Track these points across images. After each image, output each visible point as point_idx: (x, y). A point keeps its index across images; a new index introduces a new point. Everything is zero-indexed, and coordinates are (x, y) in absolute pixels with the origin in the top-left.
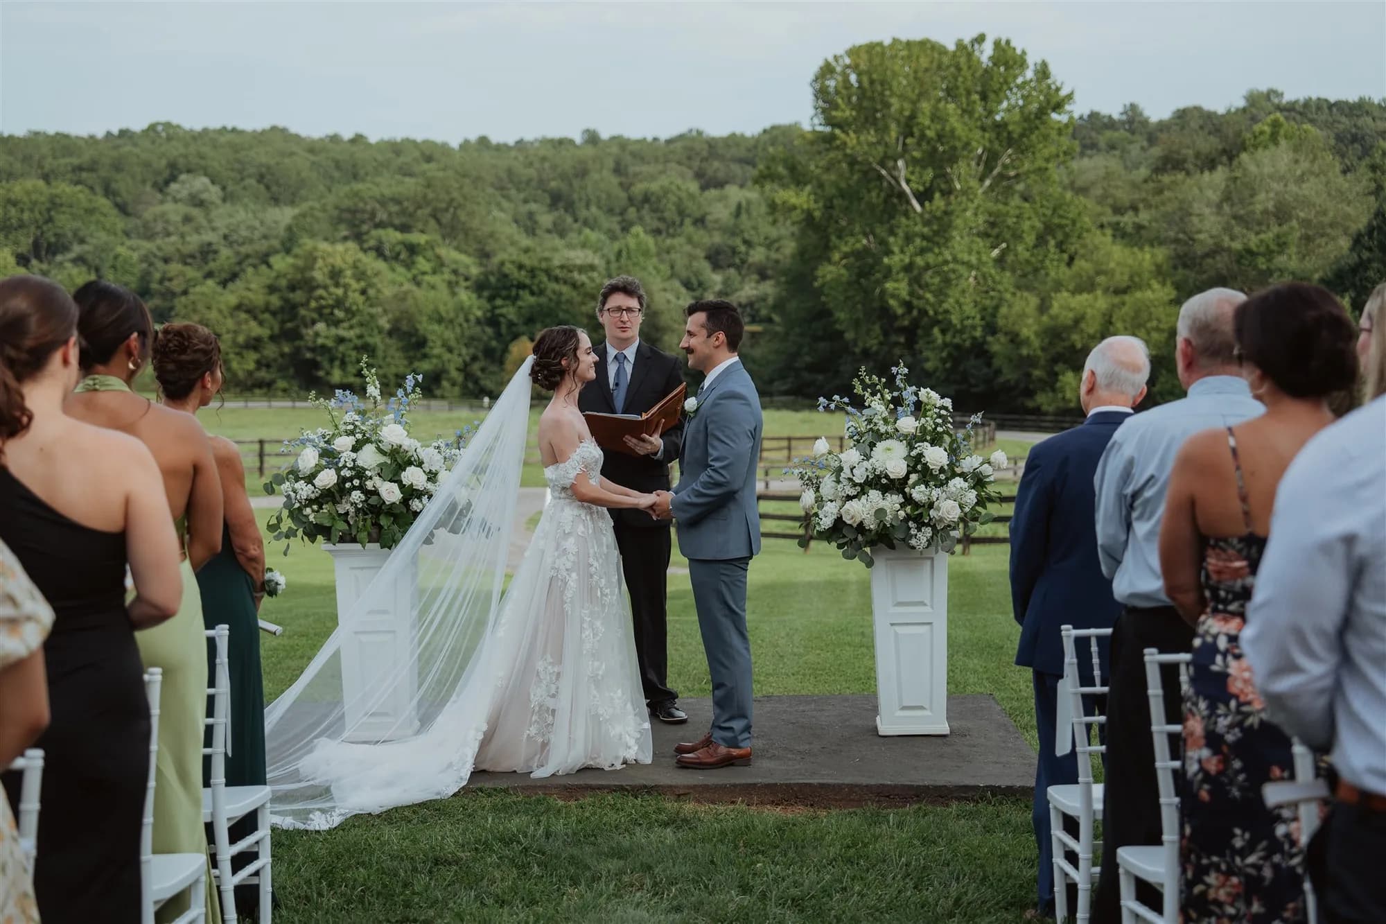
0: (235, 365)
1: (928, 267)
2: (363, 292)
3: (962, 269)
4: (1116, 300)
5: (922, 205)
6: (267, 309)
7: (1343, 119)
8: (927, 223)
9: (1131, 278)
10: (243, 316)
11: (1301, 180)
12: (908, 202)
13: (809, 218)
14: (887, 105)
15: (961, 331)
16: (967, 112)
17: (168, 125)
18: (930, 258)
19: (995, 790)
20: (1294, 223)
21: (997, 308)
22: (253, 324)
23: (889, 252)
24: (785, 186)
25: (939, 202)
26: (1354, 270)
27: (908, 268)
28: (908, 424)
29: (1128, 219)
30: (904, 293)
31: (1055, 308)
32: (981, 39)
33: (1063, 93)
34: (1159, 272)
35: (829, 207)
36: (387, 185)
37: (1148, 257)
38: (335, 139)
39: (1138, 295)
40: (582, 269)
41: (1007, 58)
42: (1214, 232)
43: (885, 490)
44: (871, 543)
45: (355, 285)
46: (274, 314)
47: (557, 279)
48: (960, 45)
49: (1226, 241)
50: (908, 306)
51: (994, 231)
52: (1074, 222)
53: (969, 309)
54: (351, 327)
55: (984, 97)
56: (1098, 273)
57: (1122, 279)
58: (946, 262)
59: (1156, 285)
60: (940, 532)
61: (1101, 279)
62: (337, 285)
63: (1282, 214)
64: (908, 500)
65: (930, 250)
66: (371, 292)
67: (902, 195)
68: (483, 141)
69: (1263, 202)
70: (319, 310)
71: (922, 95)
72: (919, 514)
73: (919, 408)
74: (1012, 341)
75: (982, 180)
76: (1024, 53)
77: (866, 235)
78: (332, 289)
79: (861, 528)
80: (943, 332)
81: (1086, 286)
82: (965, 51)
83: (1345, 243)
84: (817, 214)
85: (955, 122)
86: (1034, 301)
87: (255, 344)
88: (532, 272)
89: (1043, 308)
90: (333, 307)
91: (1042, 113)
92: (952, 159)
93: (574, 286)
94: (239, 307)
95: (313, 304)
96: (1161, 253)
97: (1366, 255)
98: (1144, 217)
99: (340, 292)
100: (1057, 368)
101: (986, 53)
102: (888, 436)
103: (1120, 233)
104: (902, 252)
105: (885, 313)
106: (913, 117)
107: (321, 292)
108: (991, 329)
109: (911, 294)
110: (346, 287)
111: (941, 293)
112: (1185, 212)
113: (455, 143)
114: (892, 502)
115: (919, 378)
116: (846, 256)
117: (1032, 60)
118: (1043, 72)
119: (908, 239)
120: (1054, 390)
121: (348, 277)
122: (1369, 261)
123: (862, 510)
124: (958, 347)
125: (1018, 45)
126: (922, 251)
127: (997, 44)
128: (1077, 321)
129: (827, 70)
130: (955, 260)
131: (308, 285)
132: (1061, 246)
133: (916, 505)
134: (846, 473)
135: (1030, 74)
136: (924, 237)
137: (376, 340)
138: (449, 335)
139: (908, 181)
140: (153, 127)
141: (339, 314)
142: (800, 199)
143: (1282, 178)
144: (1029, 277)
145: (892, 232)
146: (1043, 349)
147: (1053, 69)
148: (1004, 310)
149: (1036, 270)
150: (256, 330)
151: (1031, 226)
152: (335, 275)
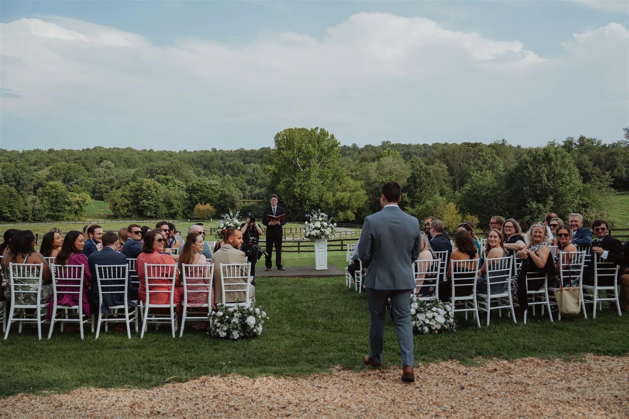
0: (121, 211)
1: (305, 185)
2: (156, 192)
3: (313, 186)
4: (352, 194)
5: (303, 170)
6: (130, 196)
7: (405, 149)
8: (304, 174)
9: (355, 189)
10: (124, 198)
11: (395, 165)
12: (299, 168)
13: (274, 172)
14: (294, 144)
15: (314, 202)
16: (314, 146)
17: (100, 147)
18: (305, 183)
19: (336, 275)
20: (394, 175)
21: (322, 196)
22: (126, 200)
23: (295, 181)
24: (268, 165)
25: (307, 169)
26: (408, 187)
27: (300, 185)
28: (320, 219)
29: (354, 174)
30: (299, 192)
31: (337, 196)
32: (317, 128)
33: (338, 142)
34: (362, 187)
35: (279, 170)
36: (161, 163)
37: (359, 183)
38: (145, 150)
39: (357, 192)
40: (214, 185)
41: (324, 133)
42: (375, 177)
43: (317, 229)
44: (315, 238)
45: (154, 190)
46: (132, 197)
47: (208, 188)
48: (312, 130)
49: (378, 179)
50: (300, 195)
51: (321, 176)
52: (341, 174)
53: (315, 196)
54: (153, 201)
55: (318, 143)
56: (347, 187)
57: (353, 188)
58: (310, 184)
59: (361, 190)
60: (327, 236)
61: (348, 189)
62: (149, 190)
63: (390, 173)
64: (321, 231)
65: (306, 181)
66: (158, 192)
67: (298, 167)
68: (185, 151)
69: (386, 170)
70: (144, 196)
71: (302, 142)
72: (323, 233)
73: (322, 217)
74: (326, 204)
75: (318, 163)
76: (328, 132)
77: (289, 177)
78: (148, 191)
79: (313, 236)
80: (309, 202)
81: (344, 190)
82: (313, 131)
83: (405, 180)
84: (276, 171)
85: (311, 149)
86: (332, 194)
87: (127, 205)
88: (201, 186)
89: (334, 195)
90: (148, 196)
91: (332, 147)
92: (311, 158)
93: (212, 190)
94: (122, 196)
95: (142, 195)
96: (362, 182)
97: (410, 183)
98: (358, 173)
99: (150, 192)
100: (338, 211)
101: (318, 132)
102: (316, 221)
103: (352, 177)
104: (298, 181)
105: (294, 197)
106: (300, 147)
107: (145, 192)
108: (321, 201)
109: (301, 192)
110: (151, 190)
111: (308, 192)
112: (368, 172)
114: (318, 231)
115: (322, 212)
116: (284, 182)
117: (330, 134)
118: (333, 137)
119: (300, 178)
120: (337, 216)
121: (152, 188)
122: (411, 185)
123: (314, 233)
124: (312, 205)
125: (326, 130)
126: (303, 181)
127: (321, 130)
128: (342, 199)
129: (278, 135)
130: (312, 183)
131: (142, 190)
132: (338, 180)
133: (322, 232)
134: (311, 227)
135: (329, 137)
136: (304, 178)
137: (160, 204)
138: (179, 202)
139: (299, 164)
140: (95, 148)
141: (149, 197)
142: (272, 168)
143: (390, 164)
144: (330, 188)
145: (296, 176)
146: (334, 206)
147: (335, 136)
148: (324, 196)
149: (332, 186)
150: (127, 202)
151: (330, 175)
152: (148, 187)
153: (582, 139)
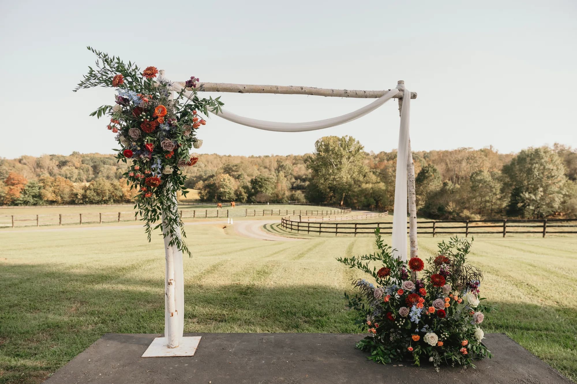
4: (374, 185)
5: (336, 167)
8: (337, 170)
9: (376, 181)
14: (329, 148)
16: (345, 149)
18: (338, 177)
21: (350, 186)
23: (330, 176)
25: (339, 166)
27: (334, 179)
29: (374, 170)
30: (333, 183)
31: (362, 187)
32: (347, 136)
33: (362, 146)
34: (381, 180)
37: (379, 177)
39: (378, 184)
41: (351, 139)
45: (228, 182)
47: (266, 180)
48: (343, 137)
50: (333, 186)
52: (364, 171)
53: (345, 187)
54: (227, 189)
55: (348, 147)
56: (370, 180)
57: (374, 181)
59: (381, 183)
65: (338, 175)
67: (332, 165)
70: (221, 186)
71: (336, 146)
74: (353, 192)
75: (347, 162)
77: (325, 172)
78: (224, 182)
81: (368, 182)
85: (342, 151)
86: (358, 185)
88: (261, 179)
89: (360, 186)
90: (224, 185)
91: (358, 150)
92: (342, 158)
96: (381, 176)
100: (362, 198)
101: (347, 139)
103: (374, 173)
104: (332, 175)
105: (329, 187)
106: (334, 150)
107: (221, 183)
108: (350, 190)
110: (226, 182)
111: (339, 183)
113: (247, 156)
116: (321, 176)
117: (356, 140)
118: (358, 142)
119: (333, 173)
120: (362, 202)
121: (226, 180)
125: (353, 138)
126: (336, 176)
127: (350, 137)
128: (366, 189)
129: (318, 142)
130: (342, 177)
132: (362, 175)
135: (356, 143)
139: (333, 162)
141: (225, 187)
144: (356, 181)
147: (360, 142)
148: (352, 187)
149: (358, 179)
153: (556, 145)
